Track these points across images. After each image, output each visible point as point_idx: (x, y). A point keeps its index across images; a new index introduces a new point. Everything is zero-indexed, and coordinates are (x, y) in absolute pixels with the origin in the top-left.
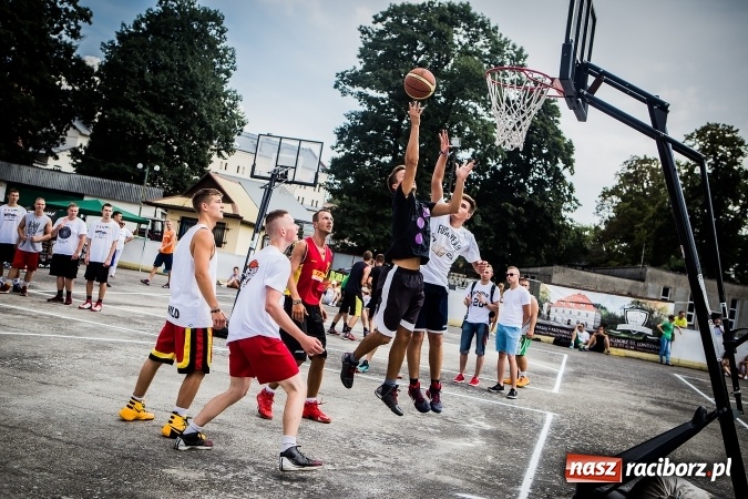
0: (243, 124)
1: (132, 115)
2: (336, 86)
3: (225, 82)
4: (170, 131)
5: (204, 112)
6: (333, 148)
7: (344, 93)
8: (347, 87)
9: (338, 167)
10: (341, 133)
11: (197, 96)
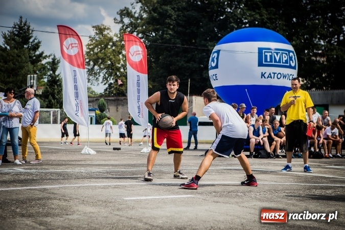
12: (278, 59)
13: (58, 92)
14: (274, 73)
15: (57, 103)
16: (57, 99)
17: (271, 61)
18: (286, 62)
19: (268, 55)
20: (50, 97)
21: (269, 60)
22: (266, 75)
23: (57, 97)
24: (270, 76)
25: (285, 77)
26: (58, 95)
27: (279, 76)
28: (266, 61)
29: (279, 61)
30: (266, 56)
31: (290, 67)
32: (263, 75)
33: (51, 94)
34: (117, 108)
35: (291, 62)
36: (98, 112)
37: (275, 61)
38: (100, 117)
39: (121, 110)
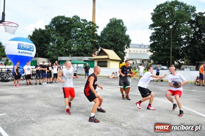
0: (131, 41)
1: (105, 43)
2: (149, 28)
3: (125, 33)
4: (114, 45)
5: (120, 40)
6: (150, 41)
7: (151, 29)
8: (152, 28)
9: (152, 46)
10: (151, 38)
11: (118, 37)
12: (25, 47)
14: (23, 52)
17: (22, 48)
18: (29, 49)
19: (22, 46)
21: (21, 47)
22: (20, 52)
24: (22, 53)
25: (28, 53)
27: (25, 53)
28: (20, 48)
29: (26, 48)
30: (21, 46)
31: (30, 50)
32: (19, 52)
35: (31, 49)
37: (24, 48)
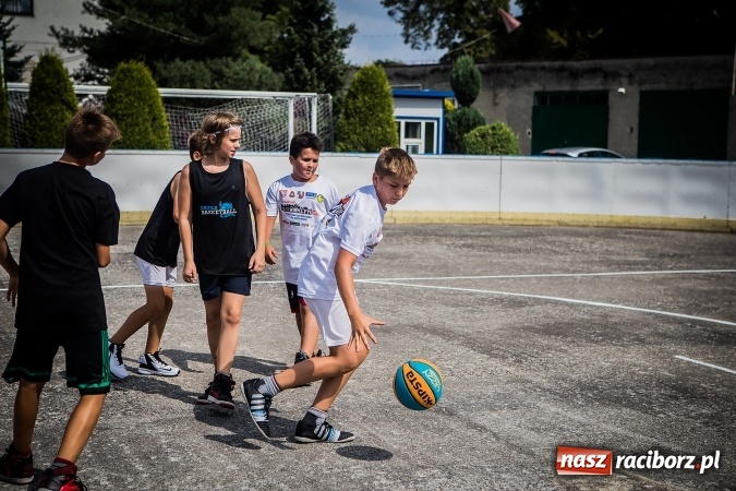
13: (321, 46)
15: (320, 78)
16: (318, 65)
20: (299, 61)
23: (319, 59)
26: (321, 55)
33: (300, 50)
34: (496, 96)
36: (450, 103)
38: (459, 123)
39: (507, 100)
